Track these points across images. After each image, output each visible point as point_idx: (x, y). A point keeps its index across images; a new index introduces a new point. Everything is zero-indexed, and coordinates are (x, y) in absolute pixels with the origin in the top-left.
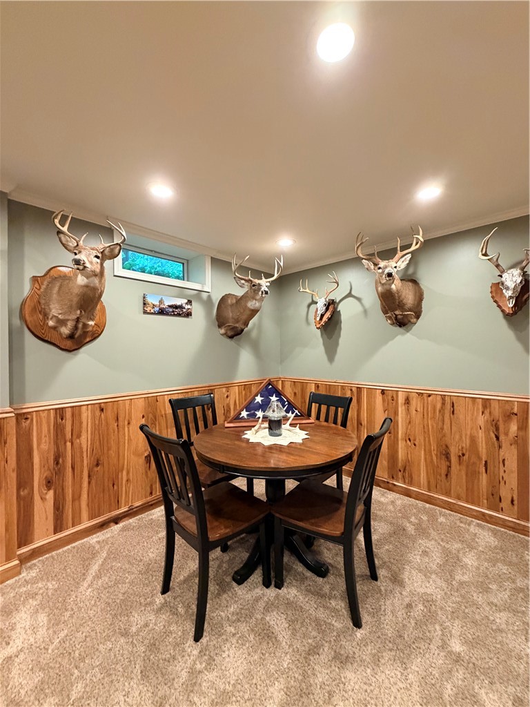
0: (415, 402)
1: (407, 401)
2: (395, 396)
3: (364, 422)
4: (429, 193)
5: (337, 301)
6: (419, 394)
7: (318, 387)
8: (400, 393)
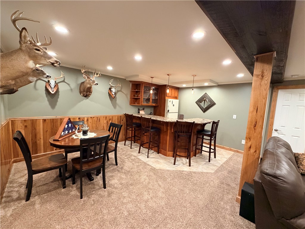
0: (90, 120)
1: (88, 120)
2: (83, 119)
4: (110, 68)
6: (91, 117)
8: (85, 118)
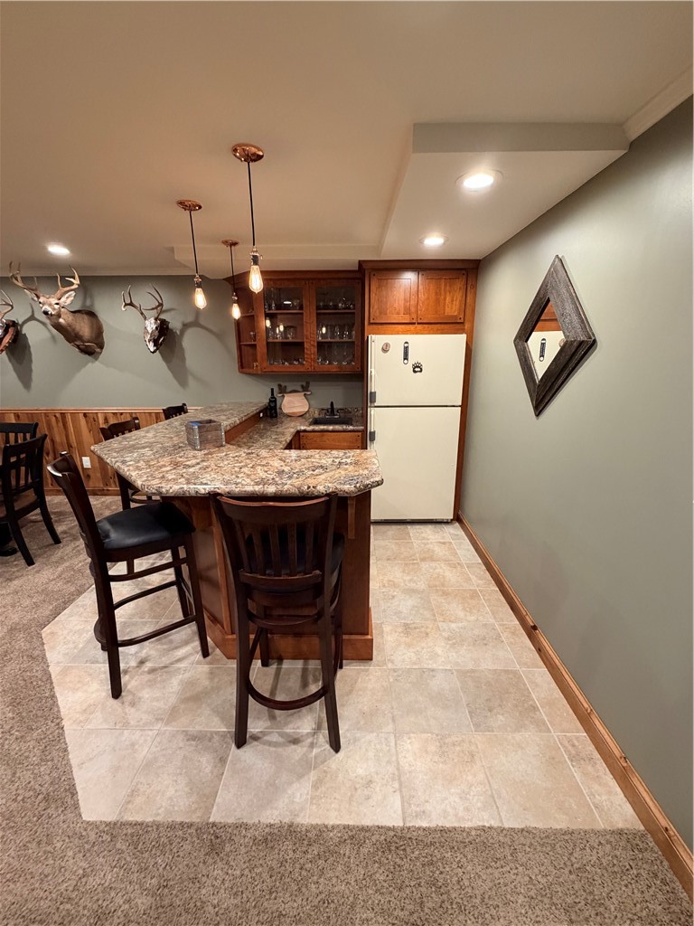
2: (95, 418)
3: (74, 444)
5: (20, 323)
6: (114, 414)
7: (18, 416)
8: (99, 415)
